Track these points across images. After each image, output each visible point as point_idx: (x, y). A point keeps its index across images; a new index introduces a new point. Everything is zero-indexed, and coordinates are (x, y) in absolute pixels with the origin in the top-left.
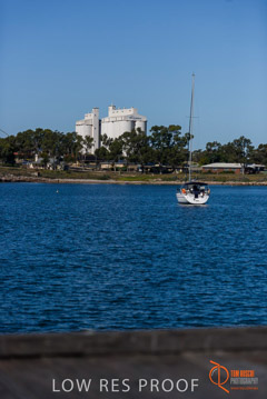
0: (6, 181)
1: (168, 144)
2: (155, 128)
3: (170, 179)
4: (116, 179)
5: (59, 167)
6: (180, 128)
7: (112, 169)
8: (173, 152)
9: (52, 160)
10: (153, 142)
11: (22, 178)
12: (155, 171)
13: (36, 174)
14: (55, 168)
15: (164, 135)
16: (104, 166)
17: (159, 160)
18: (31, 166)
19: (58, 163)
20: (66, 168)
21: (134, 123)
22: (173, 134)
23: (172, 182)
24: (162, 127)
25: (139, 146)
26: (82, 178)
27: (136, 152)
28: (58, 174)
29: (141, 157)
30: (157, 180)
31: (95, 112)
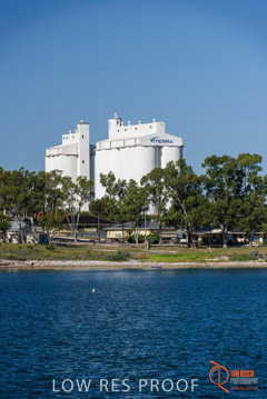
1: (237, 190)
2: (212, 161)
3: (245, 258)
4: (143, 259)
5: (29, 238)
6: (258, 159)
7: (131, 240)
8: (247, 205)
9: (15, 225)
10: (209, 186)
12: (215, 242)
14: (22, 239)
15: (230, 172)
16: (112, 235)
17: (221, 220)
19: (27, 230)
20: (43, 239)
21: (158, 150)
22: (247, 171)
24: (225, 158)
25: (183, 196)
26: (77, 258)
27: (176, 207)
28: (32, 252)
29: (186, 216)
30: (221, 259)
31: (83, 129)
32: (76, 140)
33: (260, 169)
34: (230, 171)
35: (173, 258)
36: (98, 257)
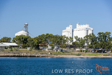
0: (37, 56)
1: (105, 40)
2: (100, 34)
3: (107, 55)
4: (84, 55)
5: (59, 50)
6: (110, 33)
7: (81, 51)
8: (107, 44)
9: (56, 47)
10: (99, 39)
11: (44, 55)
12: (100, 52)
13: (50, 53)
14: (57, 50)
16: (77, 50)
17: (101, 47)
18: (47, 50)
19: (58, 49)
20: (62, 51)
22: (107, 36)
23: (108, 57)
24: (103, 33)
25: (93, 41)
26: (69, 55)
27: (92, 44)
28: (59, 53)
29: (94, 46)
30: (101, 56)
31: (71, 26)
32: (69, 28)
33: (110, 35)
34: (104, 36)
35: (91, 55)
36: (74, 55)
